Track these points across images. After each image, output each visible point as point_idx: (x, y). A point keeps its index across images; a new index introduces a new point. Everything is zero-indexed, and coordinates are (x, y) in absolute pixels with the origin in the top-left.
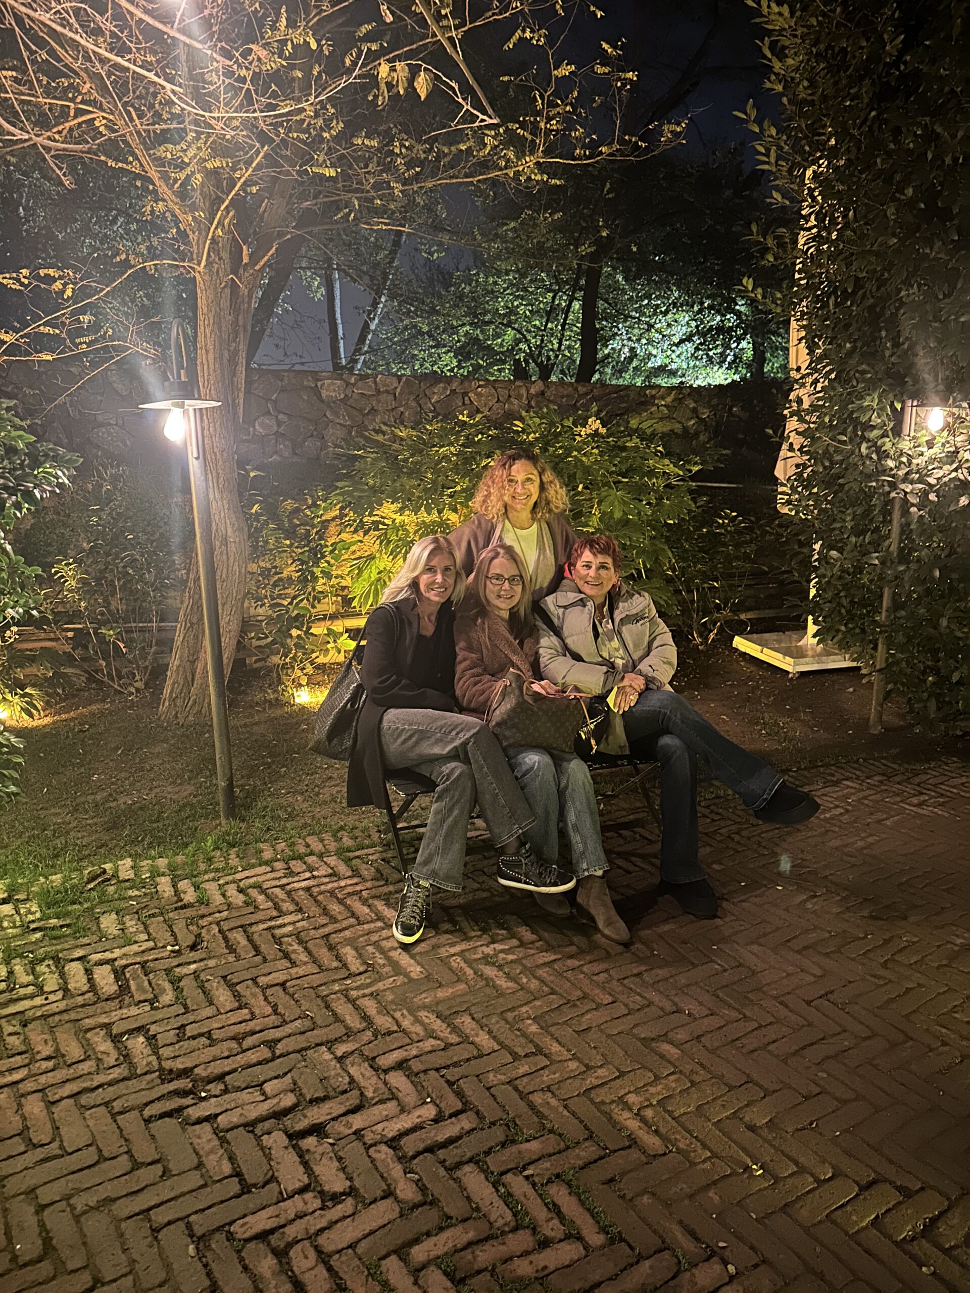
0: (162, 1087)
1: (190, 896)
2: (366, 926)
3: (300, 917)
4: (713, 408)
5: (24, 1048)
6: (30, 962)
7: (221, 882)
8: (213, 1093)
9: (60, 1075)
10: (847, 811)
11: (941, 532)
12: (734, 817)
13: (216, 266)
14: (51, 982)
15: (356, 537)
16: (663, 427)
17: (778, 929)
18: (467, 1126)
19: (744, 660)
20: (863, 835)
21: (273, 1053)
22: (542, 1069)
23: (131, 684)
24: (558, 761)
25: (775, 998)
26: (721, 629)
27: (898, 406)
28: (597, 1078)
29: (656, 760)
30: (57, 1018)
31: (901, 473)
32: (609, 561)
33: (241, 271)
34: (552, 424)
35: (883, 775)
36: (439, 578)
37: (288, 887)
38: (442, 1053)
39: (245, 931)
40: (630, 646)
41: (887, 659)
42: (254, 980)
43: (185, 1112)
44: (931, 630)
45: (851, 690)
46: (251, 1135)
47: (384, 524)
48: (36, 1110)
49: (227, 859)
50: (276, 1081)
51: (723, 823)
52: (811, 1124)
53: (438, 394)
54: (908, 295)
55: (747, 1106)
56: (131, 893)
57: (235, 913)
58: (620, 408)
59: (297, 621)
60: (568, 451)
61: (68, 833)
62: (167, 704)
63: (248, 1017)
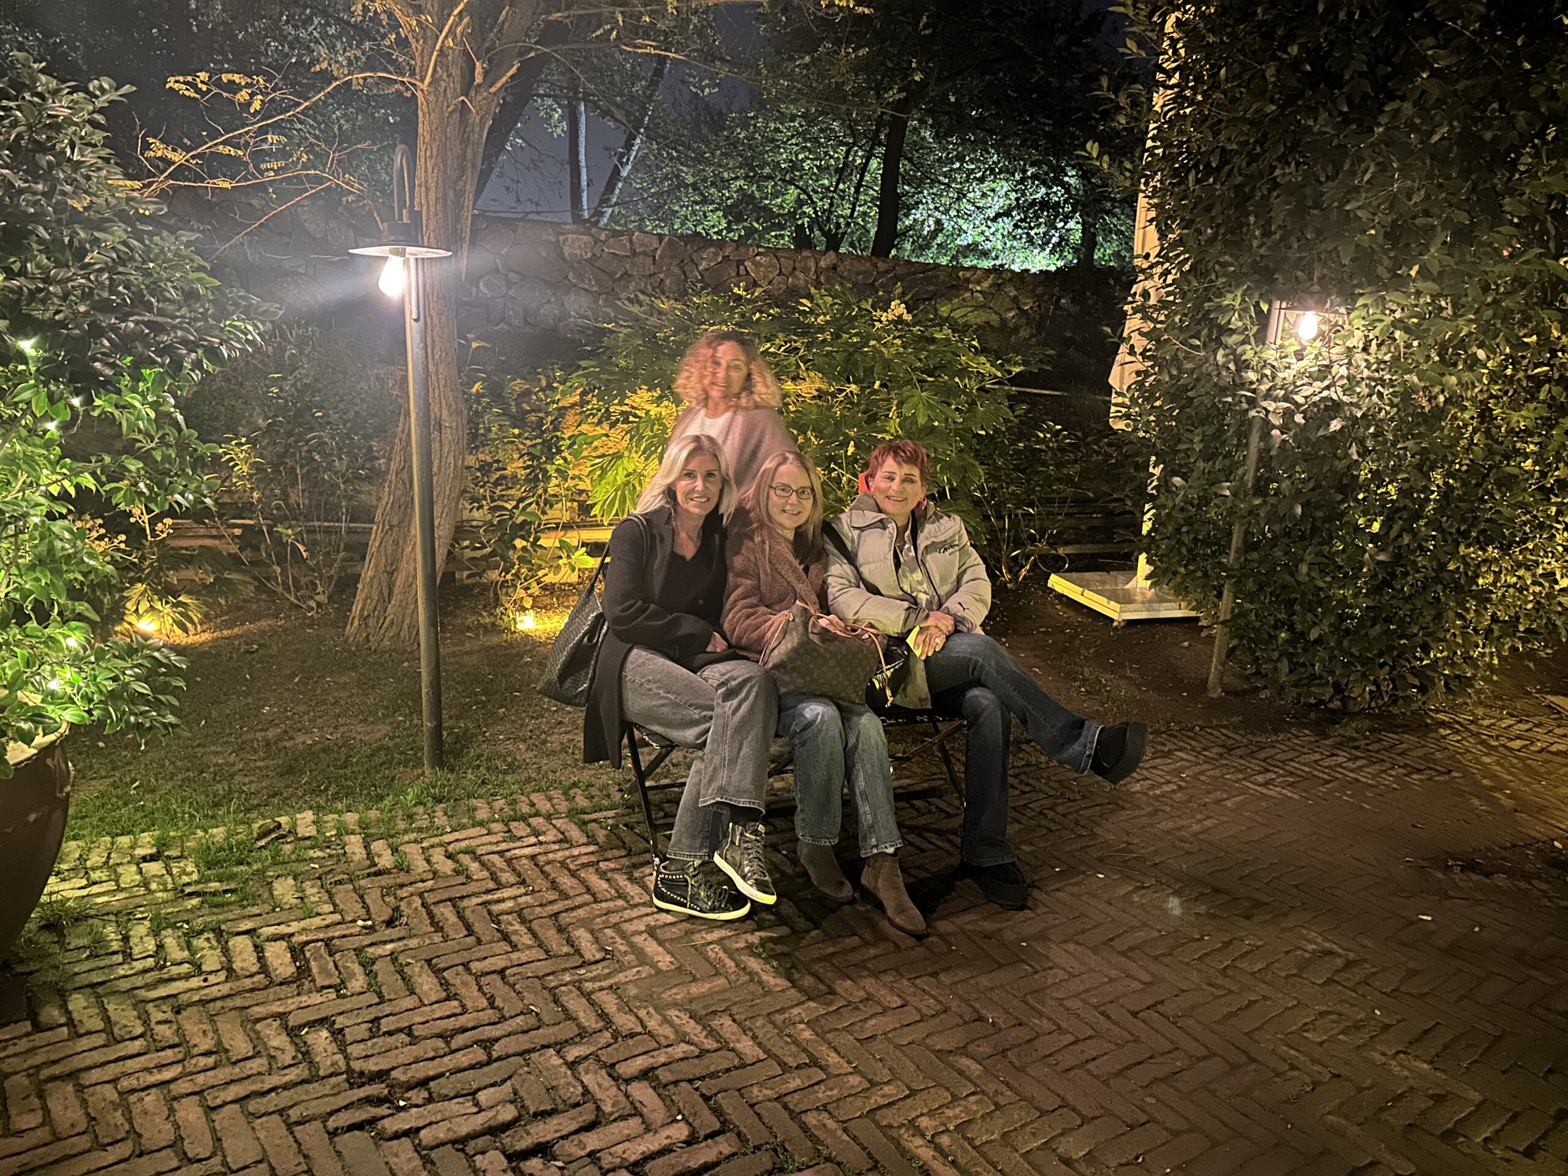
0: (350, 1092)
1: (386, 860)
2: (604, 905)
3: (522, 890)
4: (1039, 298)
5: (177, 1040)
6: (185, 934)
7: (425, 844)
8: (414, 1101)
9: (223, 1074)
10: (1180, 788)
11: (1305, 461)
12: (1047, 789)
13: (443, 84)
14: (212, 960)
15: (599, 431)
16: (976, 318)
17: (1098, 925)
18: (727, 1150)
19: (1061, 602)
20: (1199, 817)
21: (489, 1055)
22: (818, 1083)
23: (311, 598)
24: (846, 714)
25: (1095, 1007)
26: (1035, 565)
27: (1265, 307)
28: (883, 1096)
29: (963, 718)
30: (219, 1004)
31: (1264, 388)
32: (916, 472)
33: (472, 93)
34: (847, 305)
35: (1224, 746)
36: (699, 484)
37: (508, 854)
38: (696, 1061)
39: (454, 906)
40: (936, 580)
41: (1233, 609)
42: (466, 965)
43: (380, 1125)
44: (1288, 577)
45: (1186, 644)
46: (461, 1155)
47: (636, 416)
48: (192, 1117)
49: (431, 817)
50: (492, 1090)
51: (1034, 796)
52: (1137, 1158)
53: (707, 260)
54: (1284, 175)
55: (1061, 1135)
56: (311, 853)
57: (442, 883)
58: (927, 292)
59: (523, 529)
60: (865, 339)
61: (232, 776)
62: (356, 623)
63: (459, 1010)
